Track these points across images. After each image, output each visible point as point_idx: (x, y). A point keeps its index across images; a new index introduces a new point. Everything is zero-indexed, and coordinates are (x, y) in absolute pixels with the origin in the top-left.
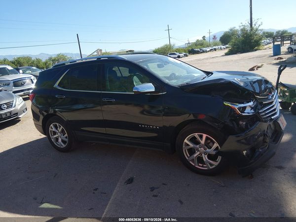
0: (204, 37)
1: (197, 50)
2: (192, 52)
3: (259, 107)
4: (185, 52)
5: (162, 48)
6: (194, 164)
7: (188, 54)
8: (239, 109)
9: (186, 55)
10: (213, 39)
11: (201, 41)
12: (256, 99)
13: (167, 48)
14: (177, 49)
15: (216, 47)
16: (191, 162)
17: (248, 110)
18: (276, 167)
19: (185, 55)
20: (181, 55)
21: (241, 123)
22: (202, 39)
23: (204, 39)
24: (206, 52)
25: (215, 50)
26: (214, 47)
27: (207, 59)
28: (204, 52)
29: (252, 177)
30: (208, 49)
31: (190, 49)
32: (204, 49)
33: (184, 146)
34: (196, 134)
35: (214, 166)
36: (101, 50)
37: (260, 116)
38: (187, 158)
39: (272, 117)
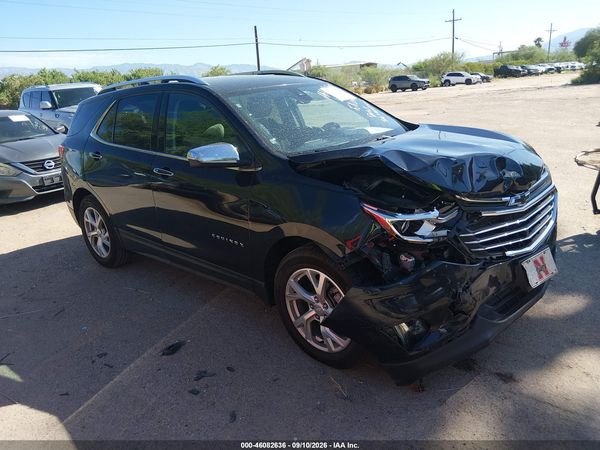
0: (539, 39)
1: (515, 68)
2: (503, 72)
3: (465, 223)
4: (486, 71)
5: (433, 62)
6: (304, 336)
7: (491, 77)
8: (397, 225)
9: (485, 79)
10: (562, 45)
11: (532, 48)
12: (458, 203)
13: (444, 60)
14: (468, 64)
15: (562, 65)
16: (299, 330)
17: (427, 229)
18: (498, 374)
19: (483, 78)
20: (474, 78)
21: (403, 258)
22: (534, 44)
23: (539, 45)
24: (537, 74)
25: (559, 70)
26: (557, 65)
27: (523, 90)
28: (530, 73)
29: (421, 389)
30: (543, 69)
31: (500, 65)
32: (532, 67)
33: (287, 293)
34: (308, 270)
35: (339, 349)
36: (309, 61)
37: (462, 248)
38: (293, 319)
39: (509, 253)
